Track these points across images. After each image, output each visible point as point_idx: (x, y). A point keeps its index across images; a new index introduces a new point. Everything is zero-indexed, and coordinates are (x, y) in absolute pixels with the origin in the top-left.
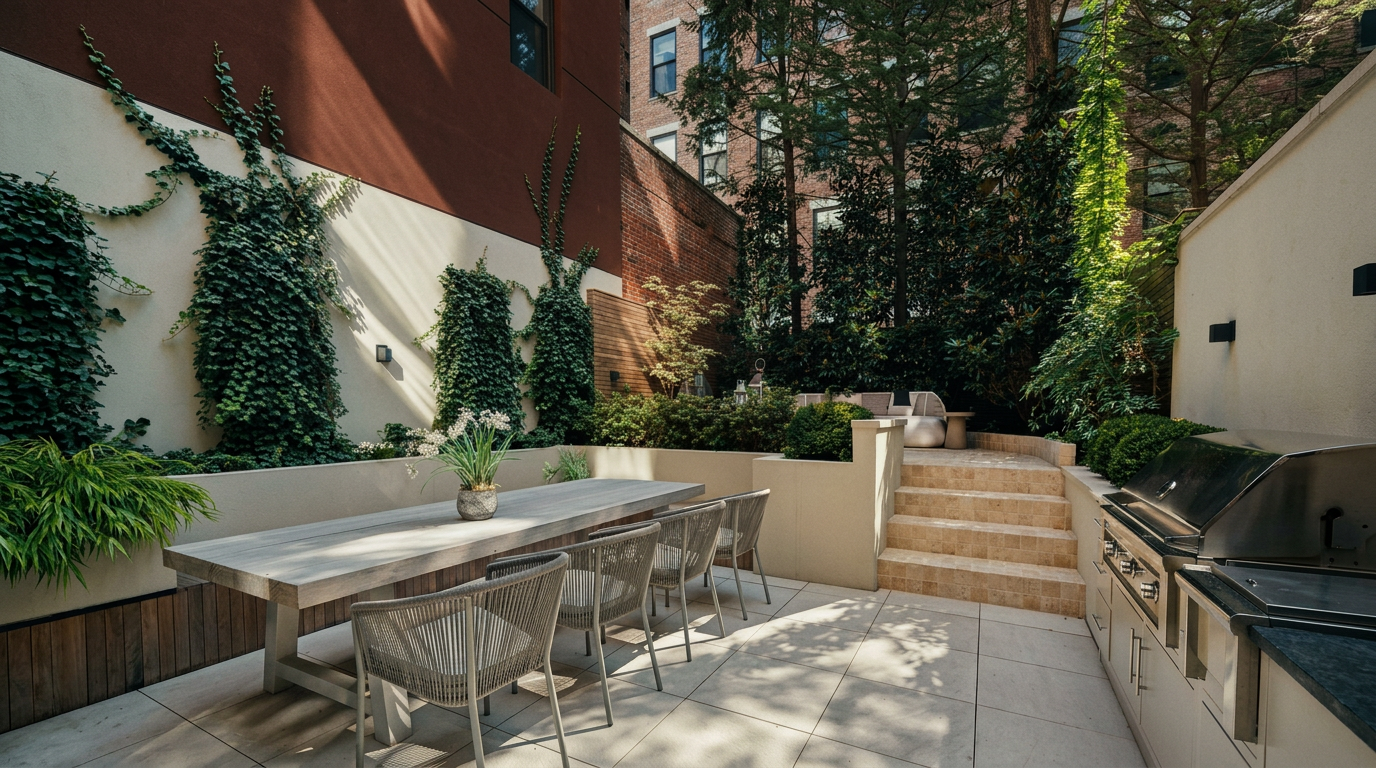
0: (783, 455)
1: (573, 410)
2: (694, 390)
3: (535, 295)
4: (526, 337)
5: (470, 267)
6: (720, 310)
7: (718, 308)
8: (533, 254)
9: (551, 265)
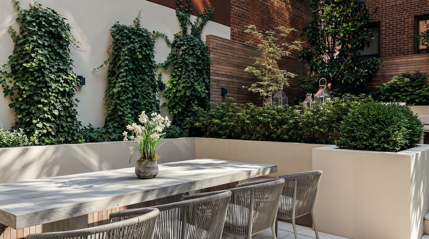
0: (335, 146)
1: (195, 113)
2: (276, 100)
3: (172, 39)
4: (165, 66)
5: (129, 23)
6: (298, 45)
7: (297, 45)
8: (171, 13)
9: (183, 21)
